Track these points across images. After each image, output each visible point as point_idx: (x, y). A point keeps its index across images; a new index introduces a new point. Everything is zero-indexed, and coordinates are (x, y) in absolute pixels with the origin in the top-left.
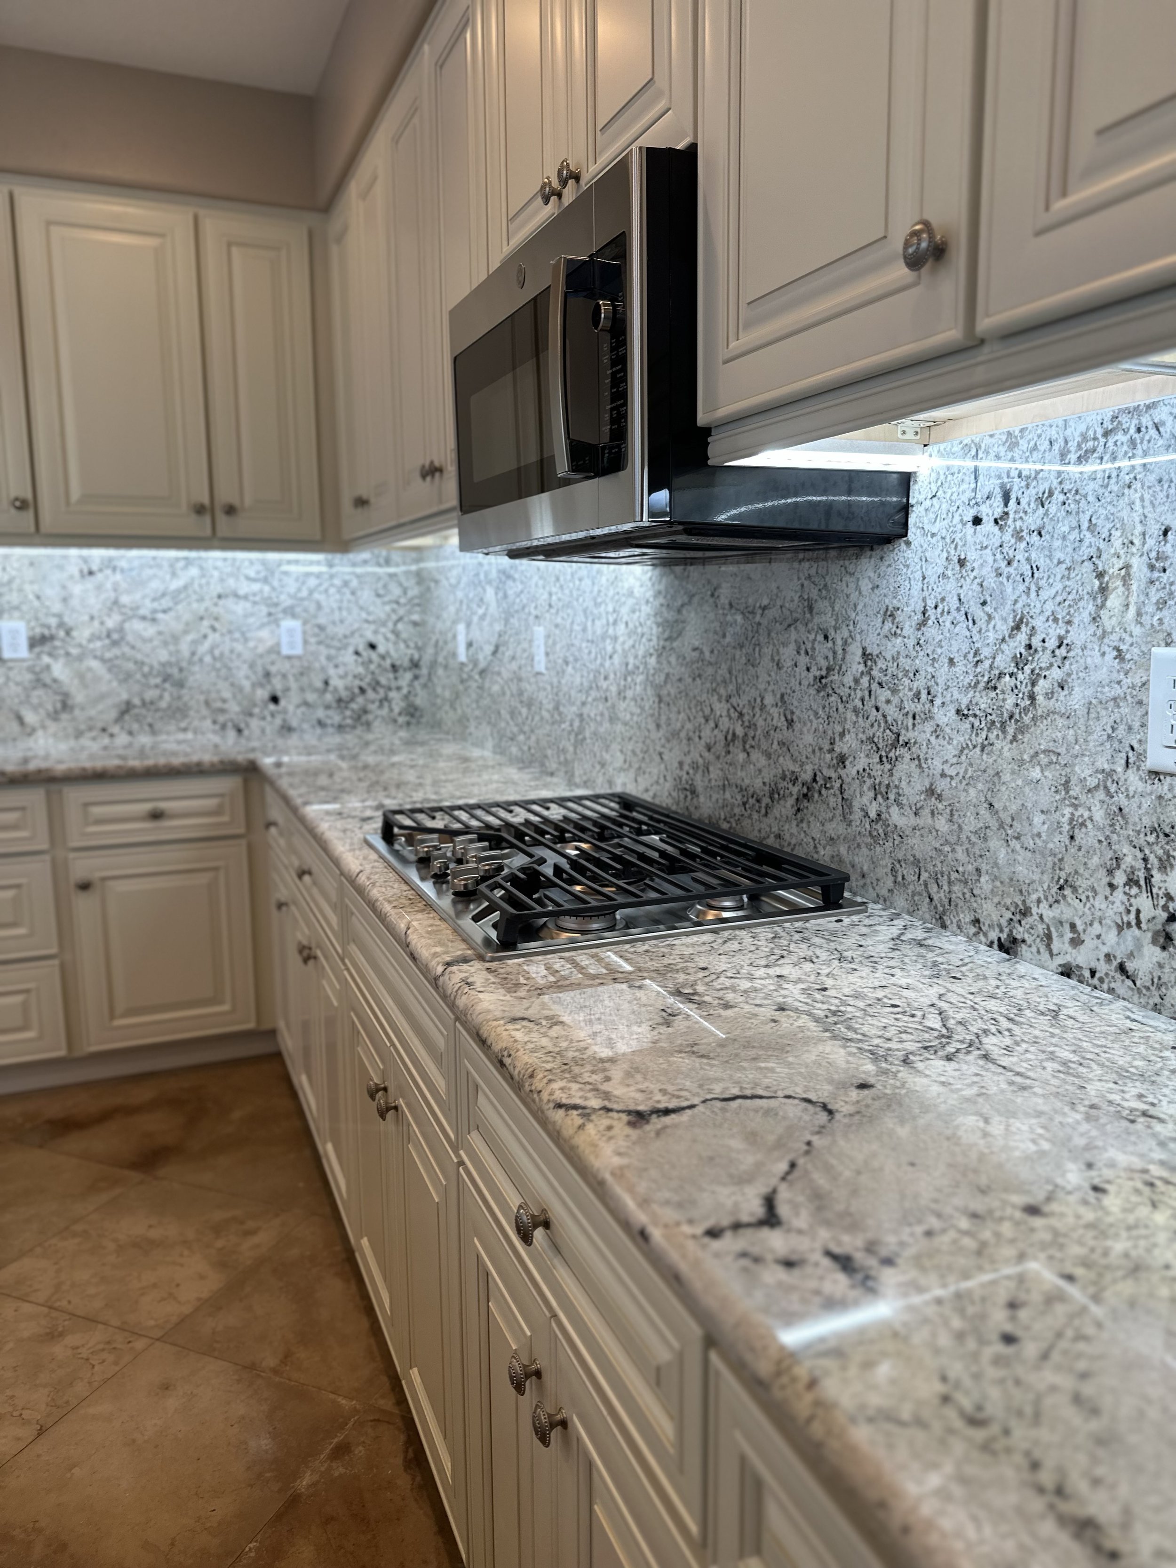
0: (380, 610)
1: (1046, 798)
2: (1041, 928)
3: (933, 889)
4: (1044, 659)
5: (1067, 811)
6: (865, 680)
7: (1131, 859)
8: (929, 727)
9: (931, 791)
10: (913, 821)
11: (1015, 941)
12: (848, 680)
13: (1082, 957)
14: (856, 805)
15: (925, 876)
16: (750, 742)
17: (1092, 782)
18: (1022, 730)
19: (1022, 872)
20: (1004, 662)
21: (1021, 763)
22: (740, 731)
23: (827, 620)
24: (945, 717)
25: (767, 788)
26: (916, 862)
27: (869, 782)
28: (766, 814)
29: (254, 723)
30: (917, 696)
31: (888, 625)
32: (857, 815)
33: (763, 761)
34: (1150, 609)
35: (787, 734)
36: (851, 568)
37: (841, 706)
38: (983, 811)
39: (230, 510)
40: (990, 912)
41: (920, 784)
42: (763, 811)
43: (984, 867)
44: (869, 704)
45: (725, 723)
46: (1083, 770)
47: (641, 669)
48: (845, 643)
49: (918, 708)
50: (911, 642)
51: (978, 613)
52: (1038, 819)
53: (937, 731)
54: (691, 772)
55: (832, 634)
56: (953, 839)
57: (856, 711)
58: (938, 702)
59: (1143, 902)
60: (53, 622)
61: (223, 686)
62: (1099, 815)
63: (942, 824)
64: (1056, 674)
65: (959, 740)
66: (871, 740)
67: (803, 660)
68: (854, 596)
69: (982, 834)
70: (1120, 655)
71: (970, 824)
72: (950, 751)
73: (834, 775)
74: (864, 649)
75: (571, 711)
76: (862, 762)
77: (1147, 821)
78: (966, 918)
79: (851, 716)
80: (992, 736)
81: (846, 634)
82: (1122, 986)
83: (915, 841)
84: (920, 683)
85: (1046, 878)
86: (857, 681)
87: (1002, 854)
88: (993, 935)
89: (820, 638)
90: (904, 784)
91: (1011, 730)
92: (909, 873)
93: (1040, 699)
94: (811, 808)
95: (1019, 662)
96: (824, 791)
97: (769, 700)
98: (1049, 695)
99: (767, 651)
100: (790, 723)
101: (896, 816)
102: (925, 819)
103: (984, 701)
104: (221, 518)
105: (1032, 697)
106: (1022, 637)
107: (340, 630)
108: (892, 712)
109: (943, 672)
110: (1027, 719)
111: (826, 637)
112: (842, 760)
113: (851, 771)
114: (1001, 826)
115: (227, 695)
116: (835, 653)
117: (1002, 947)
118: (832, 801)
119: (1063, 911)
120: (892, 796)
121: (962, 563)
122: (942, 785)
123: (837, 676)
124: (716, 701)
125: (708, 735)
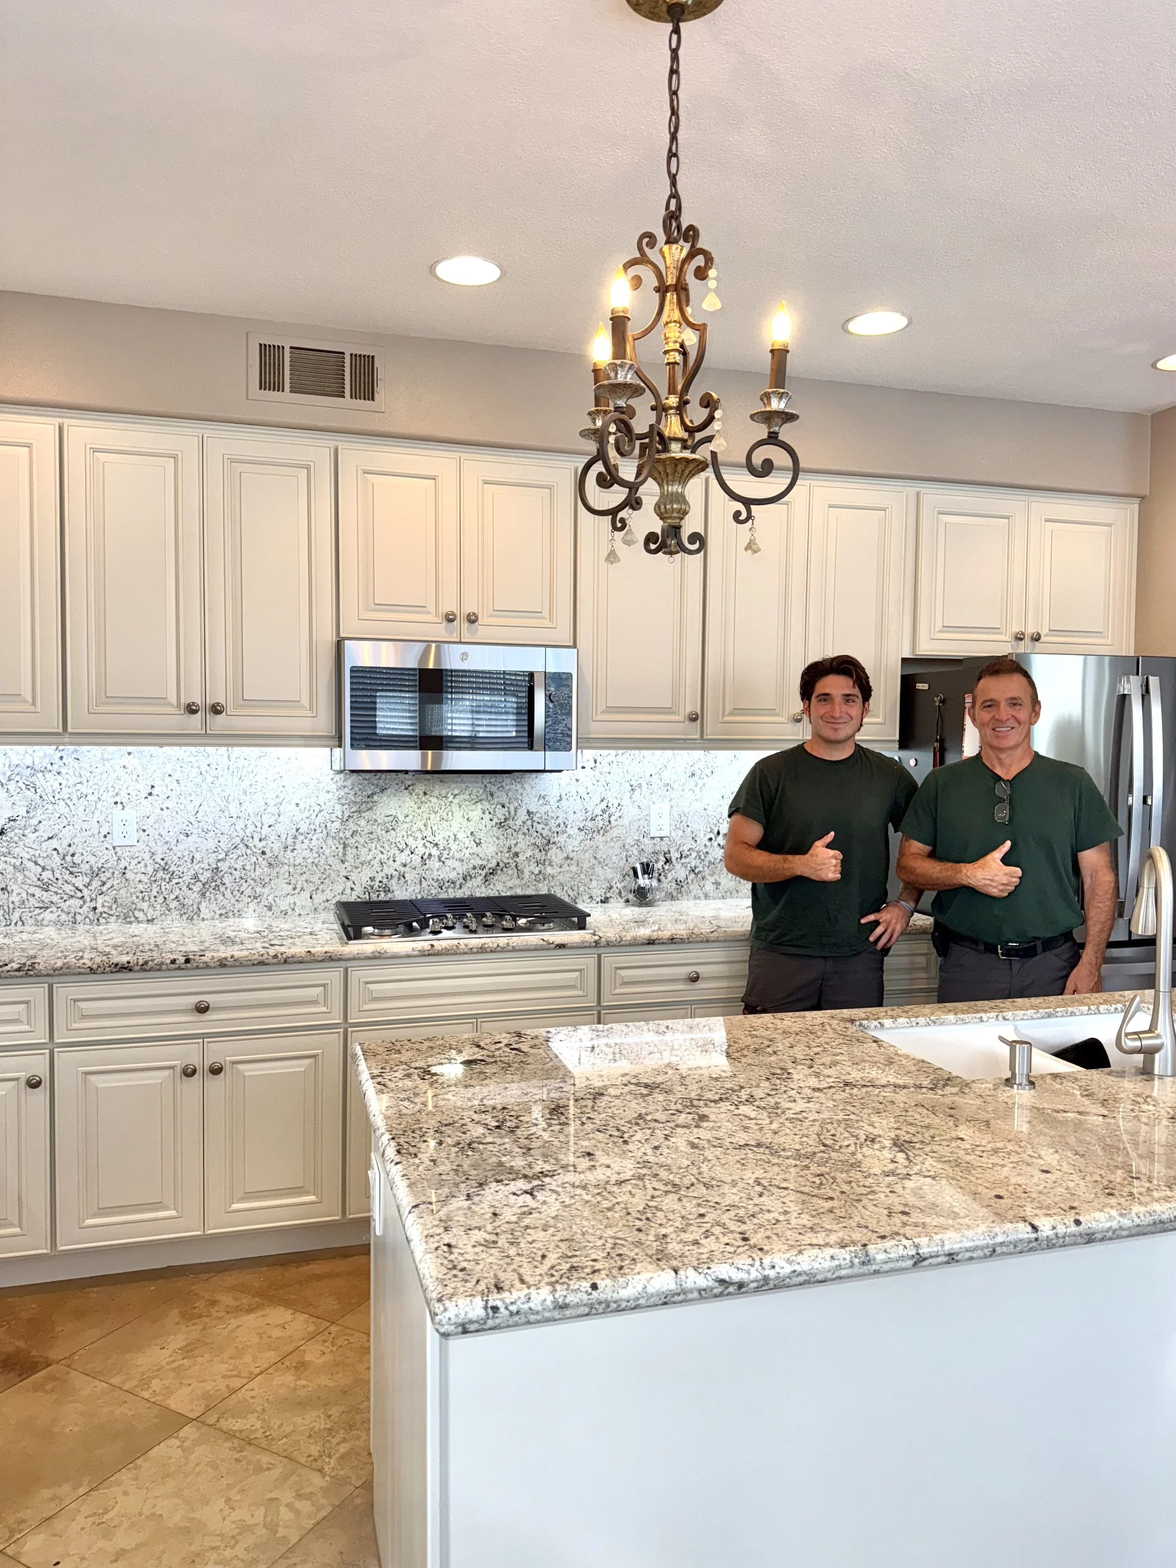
1: (617, 851)
2: (617, 891)
3: (570, 892)
4: (613, 810)
5: (625, 853)
6: (529, 822)
8: (565, 835)
9: (567, 858)
10: (559, 870)
11: (607, 898)
12: (519, 822)
14: (526, 871)
15: (565, 888)
16: (445, 856)
17: (632, 843)
18: (606, 832)
19: (609, 876)
20: (598, 811)
21: (606, 842)
22: (435, 852)
23: (505, 800)
24: (574, 831)
25: (461, 876)
26: (561, 884)
27: (533, 860)
28: (461, 887)
30: (559, 825)
31: (541, 801)
33: (457, 864)
34: (648, 795)
36: (518, 780)
37: (515, 834)
38: (592, 860)
41: (561, 856)
42: (458, 886)
43: (593, 878)
44: (532, 831)
45: (421, 850)
46: (629, 841)
47: (319, 830)
48: (516, 809)
49: (559, 829)
50: (554, 807)
51: (586, 797)
52: (614, 858)
53: (569, 837)
54: (385, 881)
55: (507, 805)
56: (579, 872)
57: (524, 834)
58: (569, 826)
62: (636, 852)
63: (574, 868)
64: (618, 814)
65: (580, 838)
66: (534, 844)
68: (521, 791)
69: (592, 868)
70: (639, 807)
71: (586, 865)
72: (576, 843)
73: (510, 861)
74: (528, 812)
76: (529, 853)
77: (651, 851)
78: (586, 897)
79: (521, 836)
80: (594, 835)
81: (517, 805)
83: (560, 877)
84: (560, 821)
85: (618, 876)
86: (524, 823)
87: (601, 872)
88: (599, 899)
89: (499, 807)
90: (553, 858)
91: (602, 832)
93: (612, 822)
94: (496, 878)
95: (604, 811)
96: (505, 869)
97: (460, 836)
98: (616, 820)
100: (478, 844)
101: (549, 870)
102: (565, 867)
103: (590, 824)
105: (610, 822)
106: (604, 804)
108: (545, 833)
109: (571, 817)
110: (608, 828)
111: (503, 806)
112: (516, 854)
113: (521, 858)
114: (600, 863)
116: (509, 813)
117: (602, 902)
118: (510, 872)
120: (547, 863)
121: (577, 780)
122: (572, 855)
123: (511, 822)
124: (411, 841)
125: (402, 858)
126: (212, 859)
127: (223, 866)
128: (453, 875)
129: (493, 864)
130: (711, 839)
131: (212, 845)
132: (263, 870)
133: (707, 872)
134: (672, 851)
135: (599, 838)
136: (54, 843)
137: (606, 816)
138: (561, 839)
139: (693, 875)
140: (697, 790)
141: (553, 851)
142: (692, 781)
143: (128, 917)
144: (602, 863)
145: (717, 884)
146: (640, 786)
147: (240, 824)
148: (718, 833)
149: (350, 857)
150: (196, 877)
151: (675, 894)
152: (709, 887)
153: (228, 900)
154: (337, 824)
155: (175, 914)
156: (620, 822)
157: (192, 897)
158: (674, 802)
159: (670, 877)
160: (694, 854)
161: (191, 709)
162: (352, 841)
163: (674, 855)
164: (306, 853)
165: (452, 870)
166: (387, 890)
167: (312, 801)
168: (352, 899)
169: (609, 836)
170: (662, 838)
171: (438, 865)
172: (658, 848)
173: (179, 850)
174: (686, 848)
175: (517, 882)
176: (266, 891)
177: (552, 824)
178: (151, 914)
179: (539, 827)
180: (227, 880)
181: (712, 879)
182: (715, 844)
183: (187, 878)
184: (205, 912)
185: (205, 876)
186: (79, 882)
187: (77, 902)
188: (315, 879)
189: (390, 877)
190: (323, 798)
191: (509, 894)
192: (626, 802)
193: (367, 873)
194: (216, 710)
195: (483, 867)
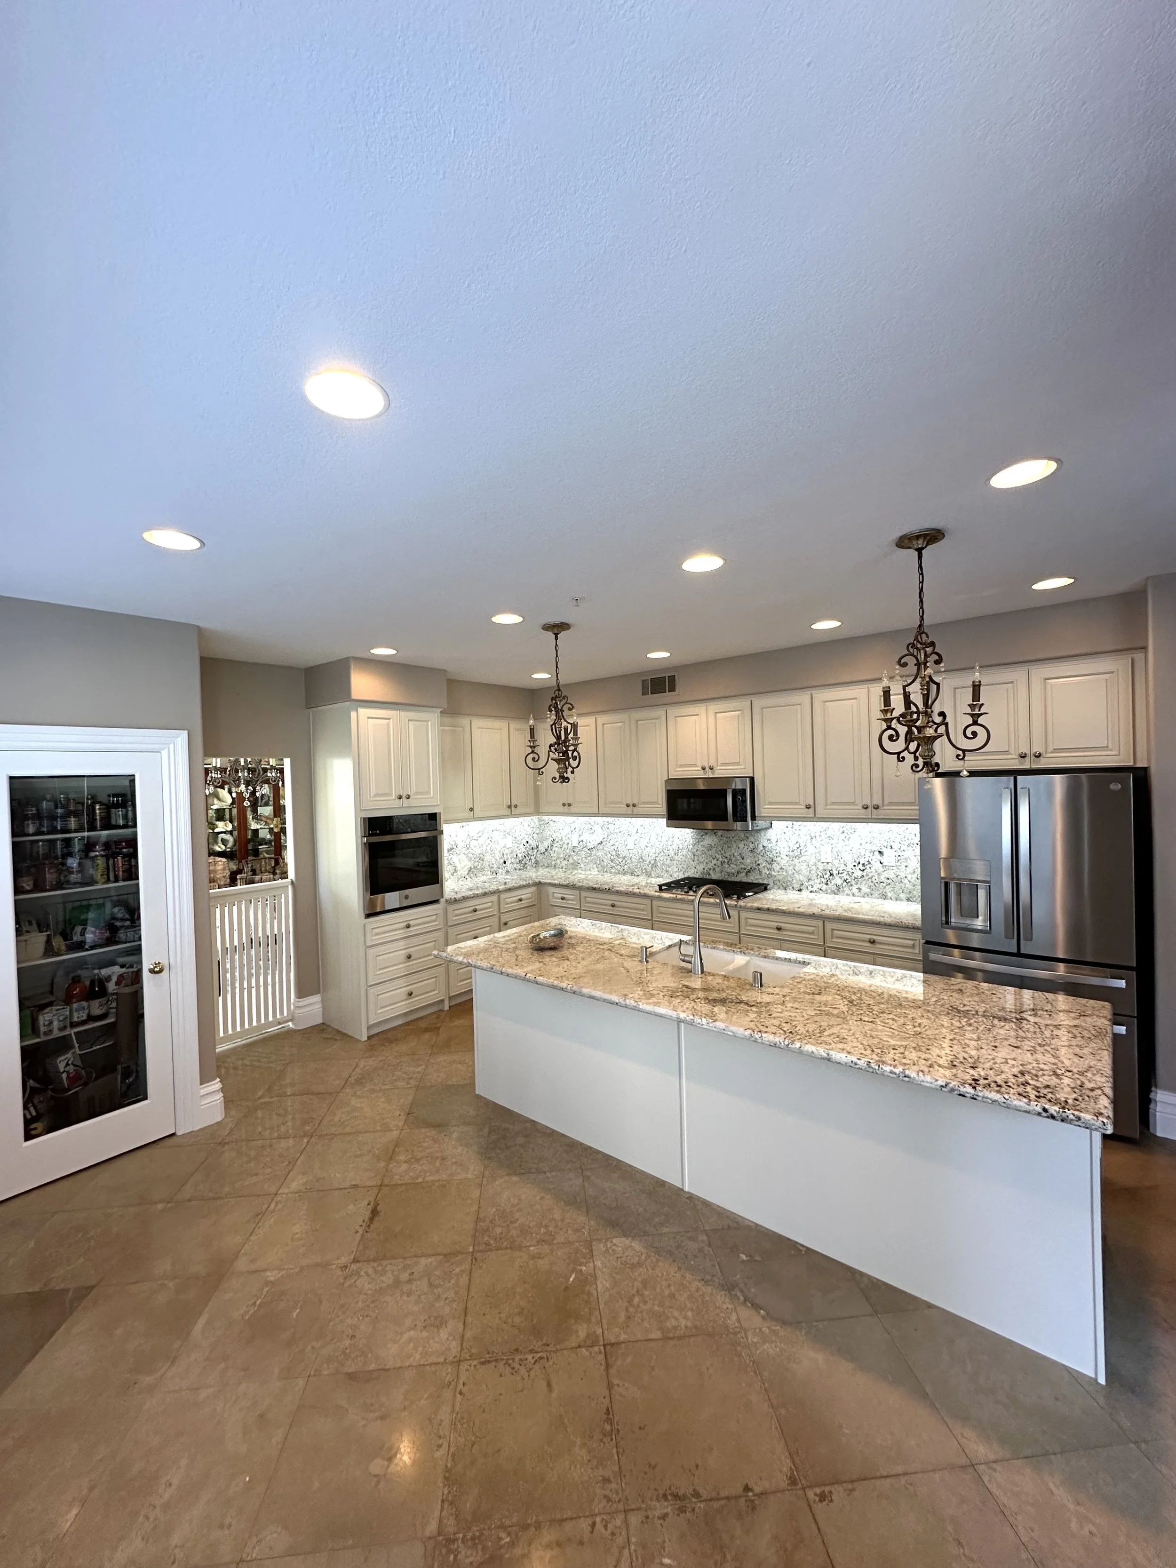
0: (529, 831)
1: (805, 867)
3: (783, 884)
4: (802, 848)
5: (809, 869)
6: (763, 851)
7: (820, 874)
9: (781, 868)
10: (777, 874)
11: (801, 889)
12: (759, 851)
13: (812, 889)
14: (763, 872)
15: (781, 882)
16: (729, 863)
17: (813, 864)
18: (799, 858)
19: (801, 879)
20: (795, 848)
21: (800, 863)
22: (726, 860)
23: (753, 840)
24: (784, 856)
25: (736, 871)
26: (779, 880)
27: (766, 868)
29: (500, 870)
30: (776, 853)
31: (769, 842)
32: (763, 874)
33: (734, 866)
35: (742, 861)
37: (757, 855)
38: (792, 870)
39: (516, 806)
40: (795, 886)
41: (778, 867)
42: (736, 875)
43: (793, 879)
44: (765, 855)
45: (720, 859)
46: (811, 863)
48: (758, 844)
49: (776, 855)
50: (774, 845)
51: (789, 840)
52: (804, 870)
53: (781, 859)
56: (787, 876)
57: (762, 856)
58: (781, 854)
59: (823, 879)
60: (453, 843)
61: (493, 859)
62: (814, 869)
63: (784, 874)
64: (804, 850)
65: (787, 860)
66: (766, 861)
67: (746, 847)
69: (793, 874)
70: (815, 847)
71: (790, 872)
72: (785, 862)
73: (756, 867)
75: (648, 859)
76: (764, 864)
77: (822, 869)
78: (791, 887)
79: (760, 857)
80: (794, 859)
81: (758, 842)
82: (821, 892)
83: (778, 877)
84: (777, 851)
86: (761, 851)
87: (797, 877)
90: (774, 868)
91: (797, 858)
92: (778, 883)
95: (798, 848)
97: (735, 854)
98: (804, 853)
99: (734, 845)
100: (743, 859)
101: (773, 873)
102: (780, 873)
103: (791, 854)
104: (513, 808)
105: (801, 853)
106: (797, 845)
107: (521, 838)
108: (771, 856)
109: (782, 849)
110: (800, 856)
112: (759, 865)
113: (761, 866)
114: (796, 872)
115: (494, 862)
117: (799, 891)
119: (810, 883)
122: (783, 867)
123: (756, 850)
124: (717, 855)
125: (714, 862)
126: (654, 856)
127: (657, 859)
128: (733, 871)
129: (749, 868)
130: (855, 866)
131: (653, 851)
132: (668, 862)
133: (853, 883)
134: (834, 870)
135: (796, 860)
136: (613, 847)
137: (799, 850)
138: (779, 859)
139: (845, 883)
140: (846, 840)
141: (775, 865)
142: (843, 836)
143: (632, 874)
144: (799, 873)
145: (860, 889)
146: (815, 837)
147: (662, 844)
148: (859, 863)
149: (696, 859)
150: (650, 862)
151: (836, 891)
152: (855, 890)
153: (659, 871)
154: (691, 846)
155: (644, 874)
156: (806, 853)
157: (649, 869)
158: (833, 846)
159: (833, 882)
160: (846, 873)
161: (628, 806)
162: (696, 853)
163: (835, 872)
164: (682, 857)
165: (733, 868)
166: (709, 874)
167: (683, 837)
168: (697, 876)
169: (801, 860)
170: (828, 863)
171: (727, 866)
172: (826, 868)
173: (645, 852)
174: (841, 869)
175: (759, 877)
176: (670, 869)
177: (774, 852)
178: (639, 873)
179: (768, 853)
180: (659, 864)
181: (856, 887)
182: (858, 868)
183: (647, 862)
184: (653, 875)
185: (652, 862)
186: (620, 860)
187: (619, 867)
188: (685, 866)
189: (710, 869)
190: (687, 836)
191: (756, 882)
192: (809, 843)
193: (702, 866)
194: (634, 806)
195: (745, 869)
